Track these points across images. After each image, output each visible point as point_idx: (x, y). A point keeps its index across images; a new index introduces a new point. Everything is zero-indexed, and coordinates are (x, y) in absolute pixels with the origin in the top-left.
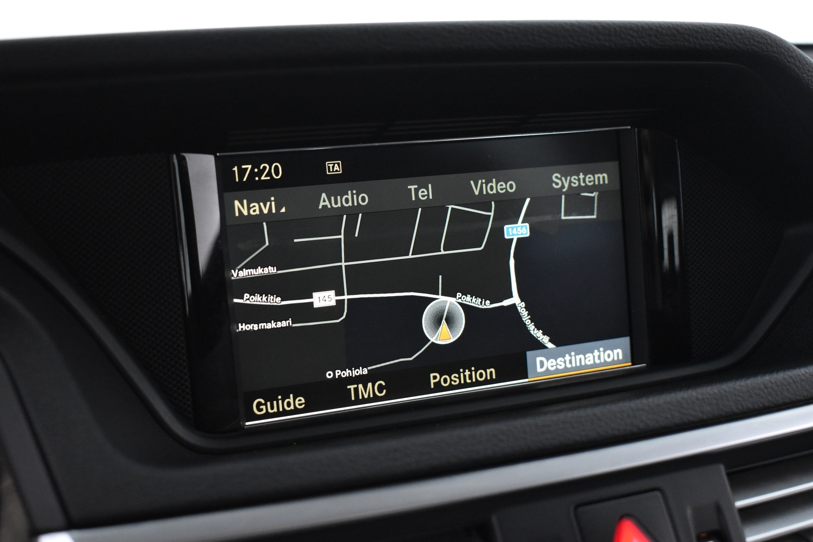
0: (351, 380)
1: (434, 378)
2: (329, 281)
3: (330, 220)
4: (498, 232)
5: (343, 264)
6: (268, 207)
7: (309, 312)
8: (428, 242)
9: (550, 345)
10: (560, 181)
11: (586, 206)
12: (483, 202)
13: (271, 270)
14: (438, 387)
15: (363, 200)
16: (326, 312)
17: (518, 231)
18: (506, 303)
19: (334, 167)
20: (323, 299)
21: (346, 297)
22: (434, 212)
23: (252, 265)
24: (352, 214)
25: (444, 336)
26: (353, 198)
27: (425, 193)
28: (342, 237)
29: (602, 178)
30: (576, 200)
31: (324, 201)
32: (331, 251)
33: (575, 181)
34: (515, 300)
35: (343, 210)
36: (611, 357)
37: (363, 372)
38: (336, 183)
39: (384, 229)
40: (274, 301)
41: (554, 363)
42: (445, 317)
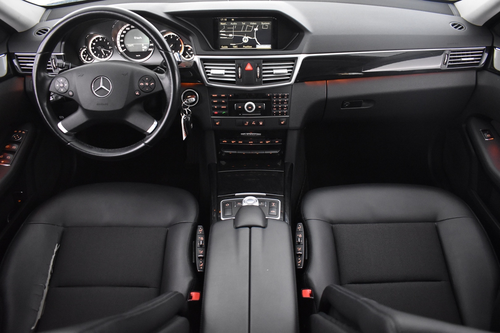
0: (233, 45)
1: (244, 46)
2: (232, 33)
3: (232, 26)
4: (253, 29)
5: (233, 31)
6: (225, 24)
7: (228, 37)
8: (244, 30)
9: (260, 44)
10: (262, 23)
11: (266, 27)
12: (252, 25)
13: (225, 31)
15: (236, 24)
16: (232, 37)
17: (256, 29)
18: (254, 38)
19: (233, 20)
20: (231, 35)
21: (233, 35)
22: (245, 26)
23: (222, 30)
24: (235, 25)
25: (245, 41)
26: (235, 24)
27: (244, 24)
28: (233, 28)
29: (269, 23)
30: (265, 26)
31: (231, 24)
32: (232, 30)
33: (265, 24)
34: (255, 38)
35: (234, 25)
36: (268, 47)
37: (235, 44)
38: (233, 22)
39: (239, 28)
40: (225, 35)
41: (259, 46)
42: (246, 39)
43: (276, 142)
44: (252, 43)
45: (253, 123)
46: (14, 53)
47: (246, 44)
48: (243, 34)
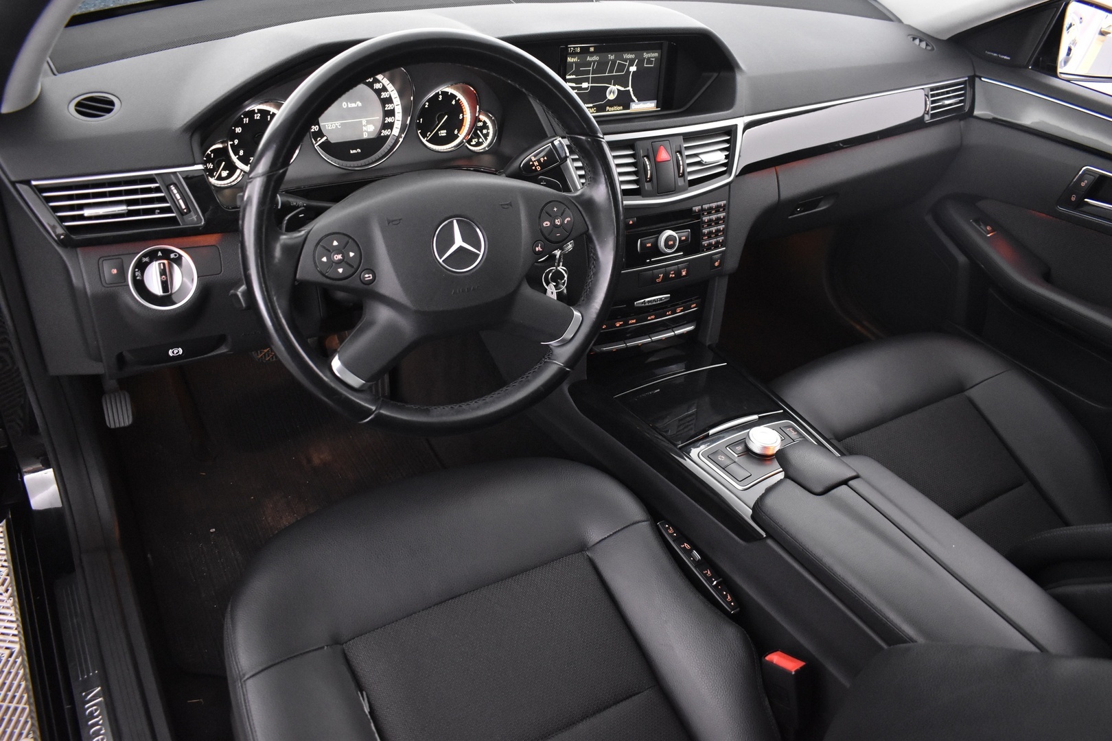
1: (608, 108)
2: (586, 80)
3: (589, 64)
4: (628, 68)
5: (591, 76)
6: (575, 60)
7: (580, 88)
8: (611, 71)
9: (636, 101)
10: (646, 55)
11: (651, 62)
12: (626, 60)
13: (574, 77)
14: (608, 111)
16: (586, 89)
17: (633, 69)
18: (627, 89)
19: (592, 49)
20: (585, 85)
21: (590, 85)
22: (614, 62)
23: (570, 75)
24: (594, 62)
25: (611, 97)
26: (596, 58)
27: (612, 57)
28: (591, 68)
29: (656, 55)
30: (649, 61)
31: (588, 59)
32: (587, 72)
33: (649, 55)
34: (630, 88)
35: (592, 61)
36: (650, 106)
37: (591, 105)
38: (592, 54)
39: (601, 67)
40: (573, 85)
41: (638, 106)
42: (612, 92)
43: (693, 306)
44: (623, 99)
45: (671, 275)
47: (612, 103)
48: (608, 80)
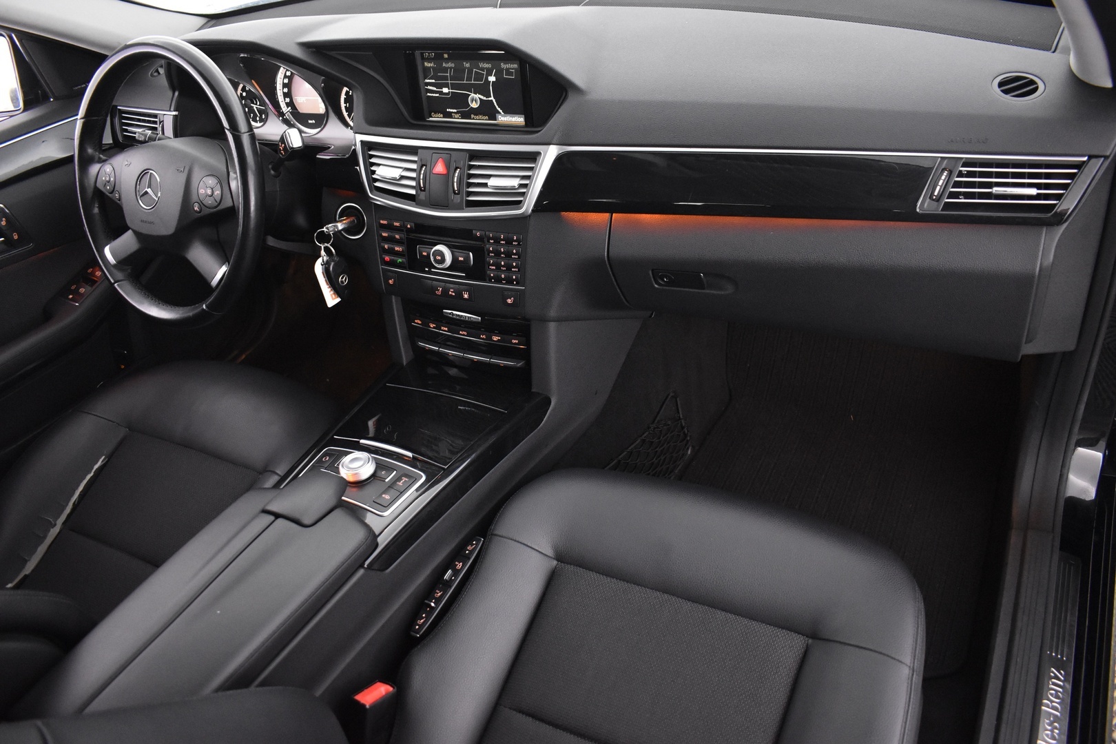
0: (452, 112)
1: (472, 116)
2: (446, 86)
3: (445, 70)
4: (487, 79)
5: (449, 82)
6: (432, 65)
7: (441, 93)
8: (469, 79)
9: (503, 113)
10: (503, 66)
11: (511, 74)
12: (483, 69)
13: (433, 81)
14: (473, 119)
15: (453, 65)
16: (448, 94)
17: (492, 79)
18: (490, 99)
19: (446, 56)
20: (445, 90)
21: (450, 91)
22: (470, 71)
23: (429, 79)
24: (451, 68)
25: (474, 105)
26: (450, 65)
27: (468, 65)
28: (448, 75)
29: (516, 66)
30: (508, 72)
31: (444, 65)
32: (445, 78)
33: (508, 66)
34: (492, 98)
35: (449, 67)
36: (519, 120)
37: (455, 111)
38: (447, 60)
39: (458, 74)
40: (435, 89)
41: (503, 119)
42: (475, 100)
43: (514, 341)
44: (487, 110)
45: (450, 293)
46: (117, 106)
47: (476, 112)
48: (469, 88)
